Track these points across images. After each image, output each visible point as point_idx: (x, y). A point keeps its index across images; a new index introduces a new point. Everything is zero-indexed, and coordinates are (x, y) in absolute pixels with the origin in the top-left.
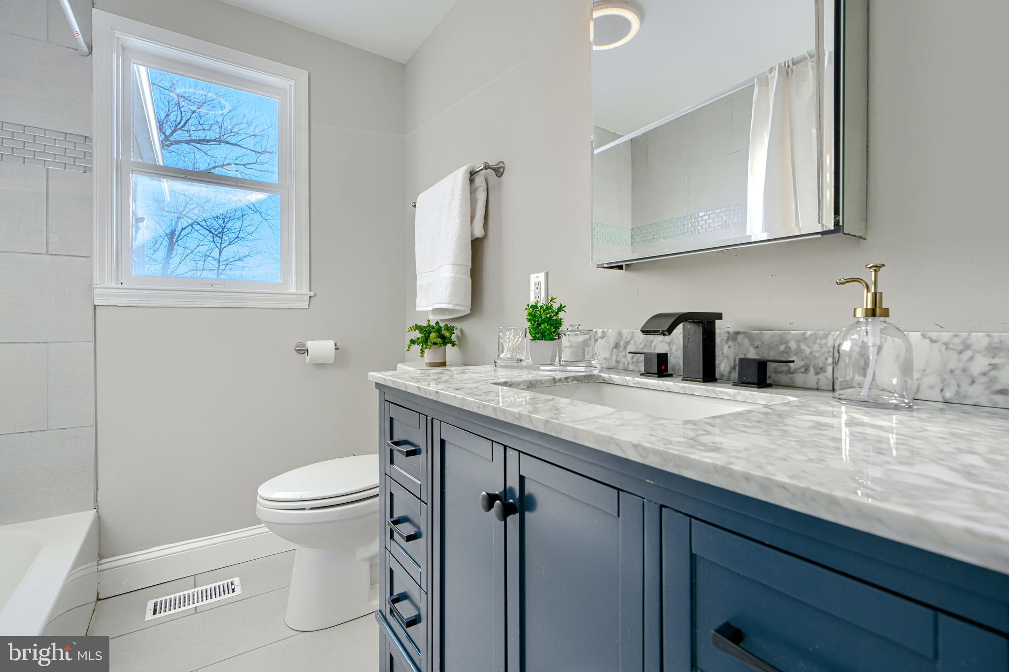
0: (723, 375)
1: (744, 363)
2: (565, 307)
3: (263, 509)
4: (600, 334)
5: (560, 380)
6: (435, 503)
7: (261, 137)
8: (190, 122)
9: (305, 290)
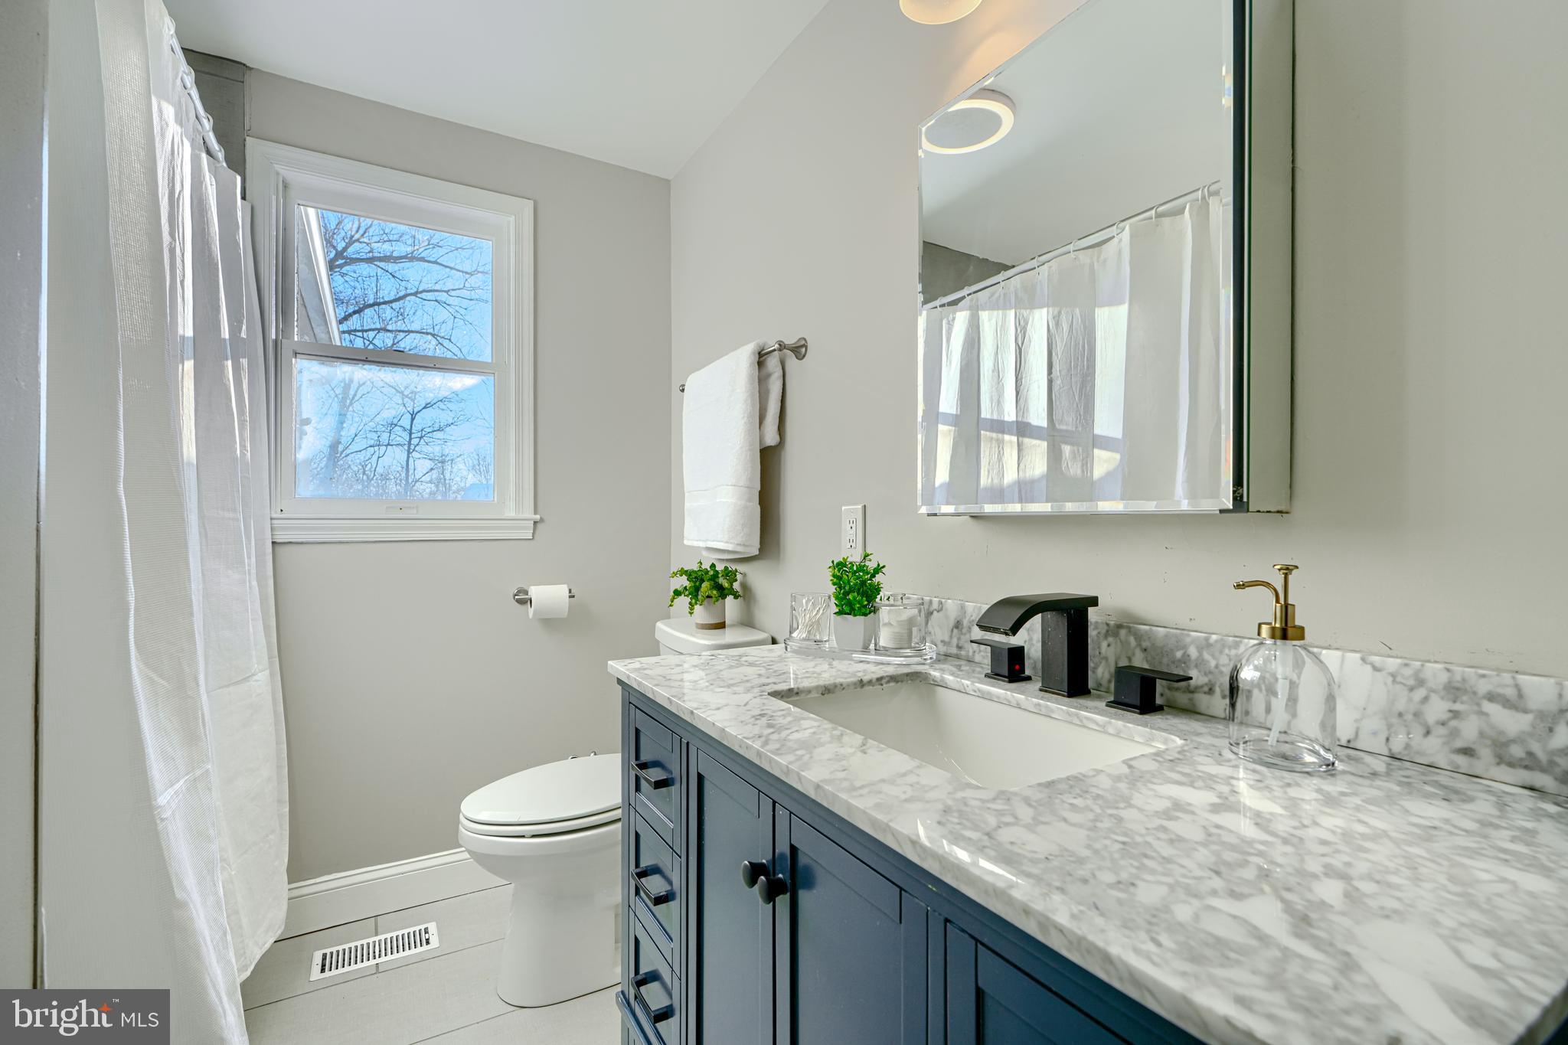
0: (1101, 685)
1: (1123, 674)
2: (884, 567)
3: (466, 831)
4: (935, 606)
5: (870, 682)
6: (691, 858)
7: (471, 251)
8: (371, 231)
9: (529, 513)
